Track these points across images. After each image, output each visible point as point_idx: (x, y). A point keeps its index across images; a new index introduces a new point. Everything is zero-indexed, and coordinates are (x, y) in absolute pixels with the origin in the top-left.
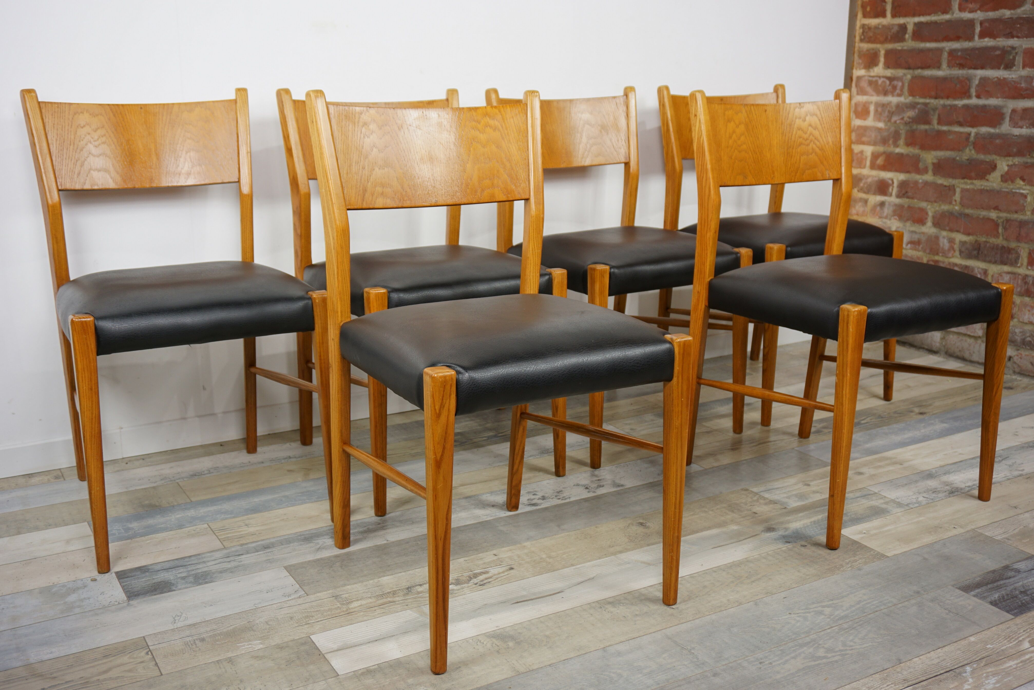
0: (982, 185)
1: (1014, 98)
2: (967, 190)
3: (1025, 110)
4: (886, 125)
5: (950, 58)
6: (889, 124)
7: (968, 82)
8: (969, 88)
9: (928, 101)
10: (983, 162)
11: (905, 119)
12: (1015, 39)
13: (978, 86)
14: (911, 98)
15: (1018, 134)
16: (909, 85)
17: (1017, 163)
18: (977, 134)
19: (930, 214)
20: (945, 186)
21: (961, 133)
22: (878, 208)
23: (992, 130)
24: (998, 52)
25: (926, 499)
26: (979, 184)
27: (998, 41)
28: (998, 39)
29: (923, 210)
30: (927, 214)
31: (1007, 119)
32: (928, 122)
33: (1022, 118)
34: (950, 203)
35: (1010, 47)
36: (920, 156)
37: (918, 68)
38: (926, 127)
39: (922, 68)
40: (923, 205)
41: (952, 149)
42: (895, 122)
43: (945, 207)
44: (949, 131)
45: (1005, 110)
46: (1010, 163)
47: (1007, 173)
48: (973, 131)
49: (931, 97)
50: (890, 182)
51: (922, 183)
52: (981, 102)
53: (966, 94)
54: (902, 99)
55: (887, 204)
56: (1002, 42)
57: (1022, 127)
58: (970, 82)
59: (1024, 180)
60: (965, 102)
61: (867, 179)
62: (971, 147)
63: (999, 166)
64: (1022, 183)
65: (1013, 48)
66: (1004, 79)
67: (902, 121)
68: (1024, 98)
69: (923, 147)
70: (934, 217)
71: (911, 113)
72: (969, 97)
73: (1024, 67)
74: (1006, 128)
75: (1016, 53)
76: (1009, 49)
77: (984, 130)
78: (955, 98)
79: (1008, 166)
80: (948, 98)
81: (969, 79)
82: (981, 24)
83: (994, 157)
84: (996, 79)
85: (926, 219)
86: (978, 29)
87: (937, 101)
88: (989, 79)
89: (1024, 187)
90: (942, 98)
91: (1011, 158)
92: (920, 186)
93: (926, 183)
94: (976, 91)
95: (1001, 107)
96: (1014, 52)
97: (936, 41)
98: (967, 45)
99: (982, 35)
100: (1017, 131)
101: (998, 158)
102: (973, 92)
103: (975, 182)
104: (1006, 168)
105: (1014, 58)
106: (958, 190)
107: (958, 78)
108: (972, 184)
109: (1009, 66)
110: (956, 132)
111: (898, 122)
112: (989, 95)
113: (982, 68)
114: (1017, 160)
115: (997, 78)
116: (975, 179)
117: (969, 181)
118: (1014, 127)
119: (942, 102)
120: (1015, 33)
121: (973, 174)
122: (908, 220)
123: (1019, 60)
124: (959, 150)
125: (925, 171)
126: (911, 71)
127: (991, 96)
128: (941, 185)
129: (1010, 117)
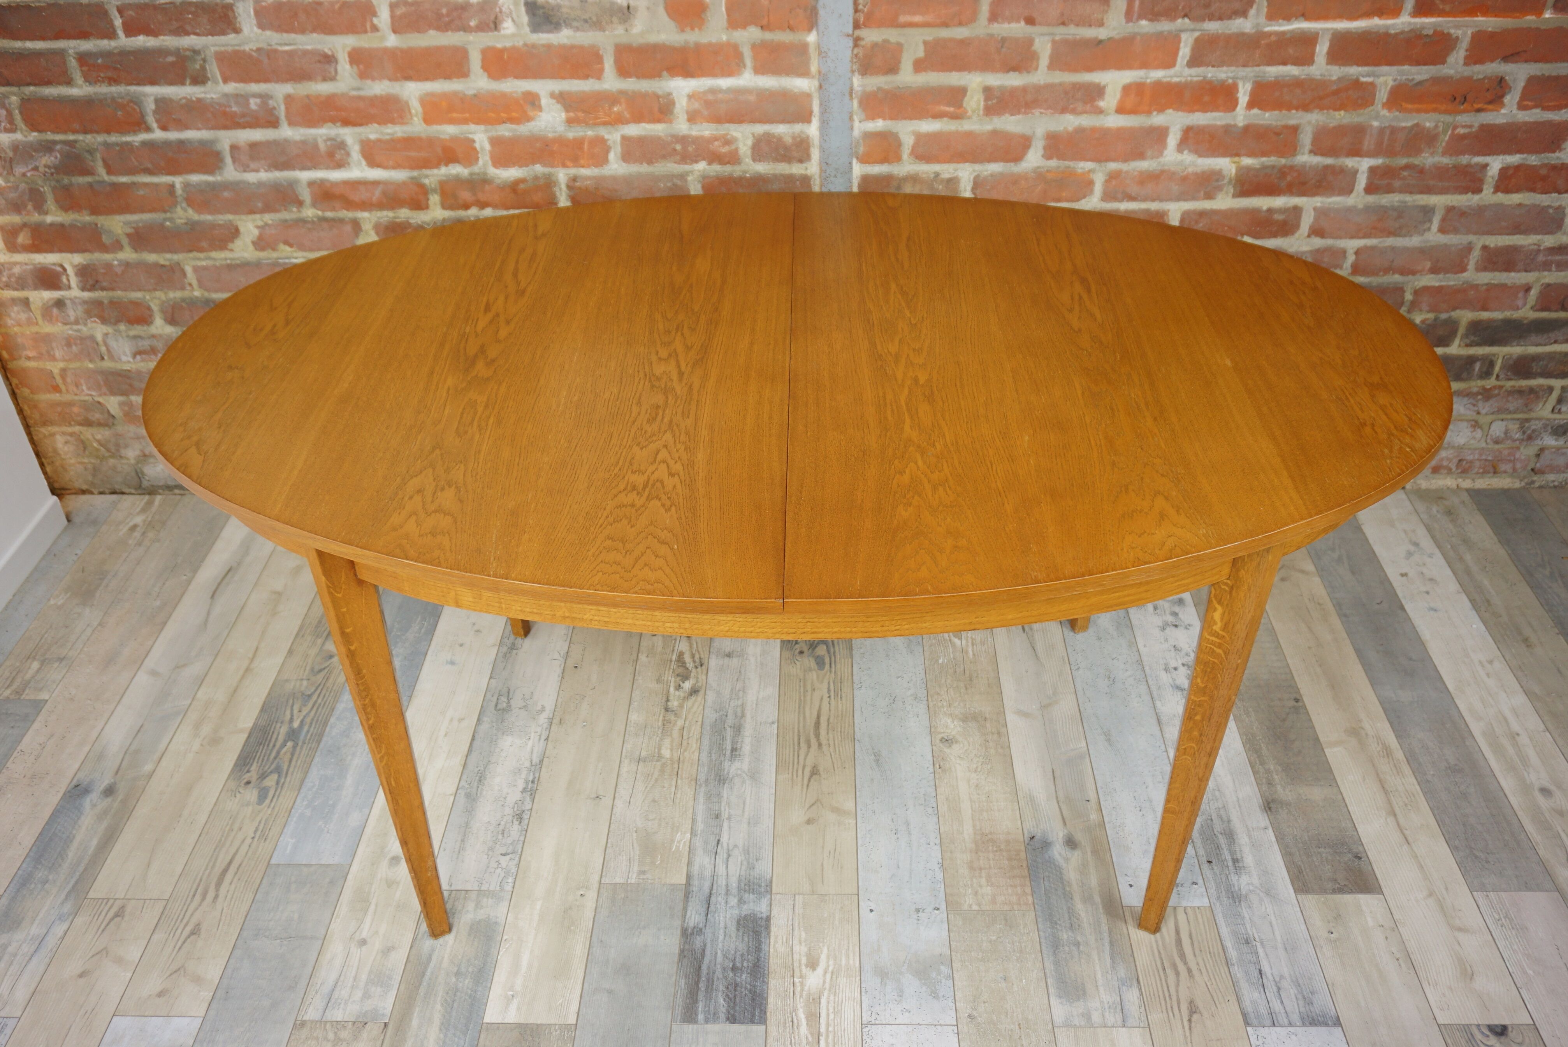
0: (226, 259)
1: (226, 127)
2: (205, 268)
3: (253, 146)
4: (7, 181)
5: (84, 68)
6: (12, 179)
7: (136, 107)
8: (143, 116)
9: (71, 137)
10: (213, 226)
11: (42, 169)
12: (193, 37)
13: (155, 112)
14: (35, 134)
15: (255, 181)
16: (21, 113)
17: (270, 222)
18: (186, 185)
19: (155, 308)
20: (163, 266)
21: (156, 185)
22: (55, 311)
23: (210, 178)
24: (170, 59)
25: (508, 857)
26: (220, 256)
27: (163, 40)
28: (162, 37)
29: (136, 304)
30: (149, 308)
31: (228, 160)
32: (87, 171)
33: (252, 158)
34: (183, 288)
35: (187, 50)
36: (96, 225)
37: (29, 84)
38: (89, 179)
39: (35, 85)
40: (137, 295)
41: (150, 211)
42: (24, 175)
43: (175, 295)
44: (134, 184)
45: (219, 147)
46: (260, 223)
47: (260, 238)
48: (178, 181)
49: (74, 132)
50: (59, 269)
51: (119, 265)
52: (173, 135)
53: (140, 125)
54: (18, 136)
55: (68, 302)
56: (168, 41)
57: (257, 171)
58: (140, 107)
59: (291, 246)
60: (143, 136)
61: (10, 269)
62: (184, 205)
63: (242, 229)
64: (288, 249)
65: (196, 52)
66: (199, 100)
67: (36, 173)
68: (244, 128)
69: (95, 211)
70: (163, 311)
71: (46, 160)
72: (148, 129)
73: (225, 80)
74: (230, 173)
75: (204, 60)
76: (188, 53)
77: (195, 178)
78: (123, 132)
79: (258, 227)
80: (108, 132)
81: (137, 101)
82: (120, 11)
83: (230, 217)
84: (184, 101)
85: (151, 316)
86: (118, 22)
87: (89, 137)
88: (171, 100)
89: (295, 255)
90: (98, 132)
91: (258, 216)
92: (119, 270)
93: (127, 265)
94: (157, 121)
95: (212, 142)
96: (199, 58)
97: (43, 38)
98: (105, 44)
99: (131, 30)
100: (251, 177)
101: (237, 217)
102: (151, 120)
103: (214, 254)
104: (256, 232)
105: (203, 68)
106: (189, 270)
107: (113, 99)
108: (210, 258)
109: (199, 79)
110: (146, 185)
111: (29, 174)
112: (182, 126)
113: (153, 83)
114: (268, 218)
115: (185, 98)
116: (211, 251)
117: (201, 255)
118: (245, 171)
119: (100, 138)
120: (188, 28)
121: (204, 244)
122: (117, 322)
123: (213, 69)
124: (165, 211)
125: (117, 246)
126: (14, 89)
127: (187, 127)
128: (156, 265)
129: (232, 157)
